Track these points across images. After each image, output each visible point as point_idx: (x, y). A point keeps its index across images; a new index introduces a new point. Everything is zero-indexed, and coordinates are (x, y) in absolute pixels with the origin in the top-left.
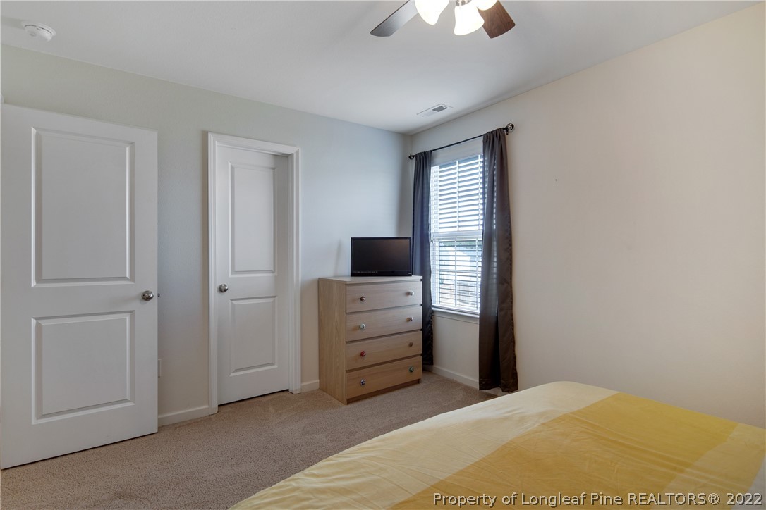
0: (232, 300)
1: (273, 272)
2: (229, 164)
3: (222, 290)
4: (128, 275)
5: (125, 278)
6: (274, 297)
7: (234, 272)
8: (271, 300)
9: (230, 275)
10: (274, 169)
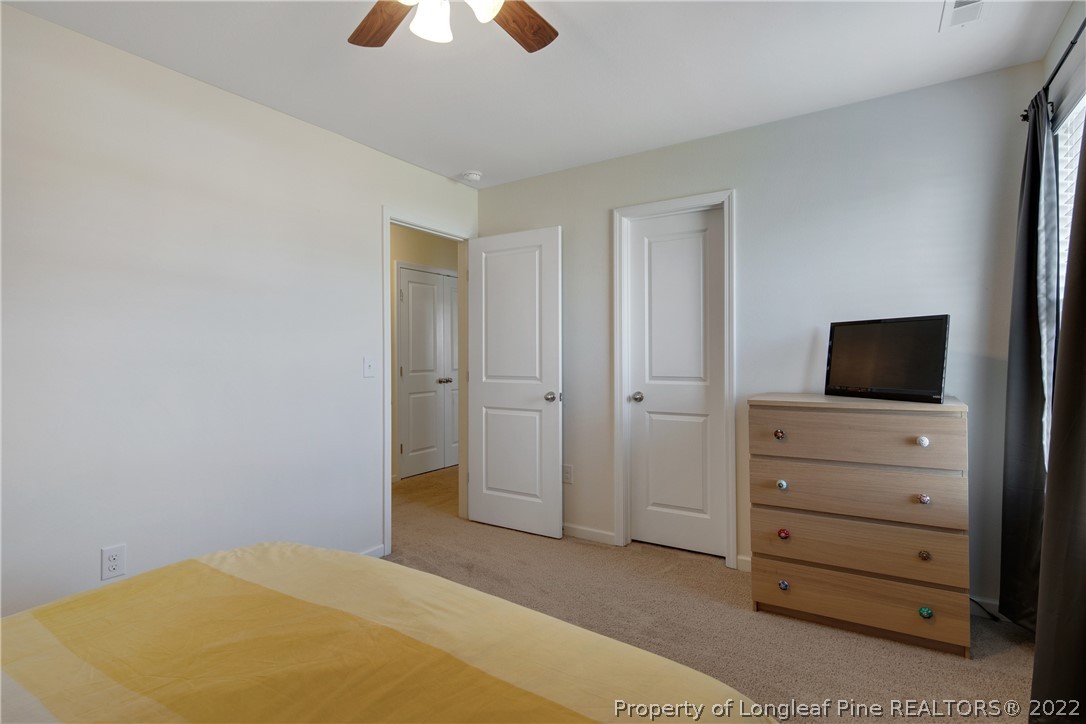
0: (649, 412)
1: (704, 380)
2: (646, 240)
3: (638, 399)
4: (537, 375)
5: (535, 378)
6: (706, 416)
7: (652, 377)
8: (701, 419)
9: (647, 380)
10: (705, 230)
